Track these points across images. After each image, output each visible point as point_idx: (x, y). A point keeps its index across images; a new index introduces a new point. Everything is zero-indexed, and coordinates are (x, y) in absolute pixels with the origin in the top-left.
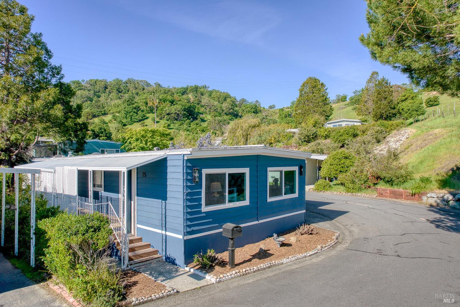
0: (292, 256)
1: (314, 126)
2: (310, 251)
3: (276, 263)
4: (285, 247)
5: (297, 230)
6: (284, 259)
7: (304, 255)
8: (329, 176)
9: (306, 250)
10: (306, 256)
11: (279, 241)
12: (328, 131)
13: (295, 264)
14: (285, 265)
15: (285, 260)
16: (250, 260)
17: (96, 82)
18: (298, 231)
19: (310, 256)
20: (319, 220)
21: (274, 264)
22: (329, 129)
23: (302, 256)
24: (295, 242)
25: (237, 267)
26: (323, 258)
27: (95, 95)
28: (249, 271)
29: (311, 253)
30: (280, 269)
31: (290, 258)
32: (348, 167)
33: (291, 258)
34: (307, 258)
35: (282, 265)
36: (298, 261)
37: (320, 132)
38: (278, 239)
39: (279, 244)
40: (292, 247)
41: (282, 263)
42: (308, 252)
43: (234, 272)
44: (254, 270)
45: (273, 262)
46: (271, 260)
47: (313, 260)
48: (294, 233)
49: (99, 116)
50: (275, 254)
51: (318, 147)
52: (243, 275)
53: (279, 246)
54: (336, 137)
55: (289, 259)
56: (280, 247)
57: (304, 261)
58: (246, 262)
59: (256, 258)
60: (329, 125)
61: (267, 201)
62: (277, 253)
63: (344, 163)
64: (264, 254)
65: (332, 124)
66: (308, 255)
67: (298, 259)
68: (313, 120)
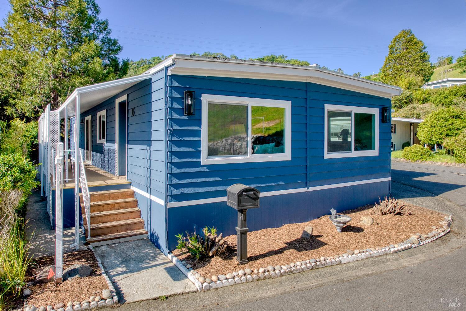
0: (361, 250)
1: (408, 88)
2: (396, 242)
3: (328, 261)
4: (351, 234)
5: (374, 207)
6: (344, 255)
7: (383, 250)
8: (430, 142)
9: (389, 241)
10: (389, 252)
11: (339, 222)
12: (427, 93)
13: (365, 265)
14: (344, 266)
15: (345, 258)
16: (280, 251)
18: (377, 209)
19: (395, 252)
20: (415, 194)
21: (323, 262)
22: (429, 91)
23: (380, 251)
24: (369, 225)
25: (251, 263)
26: (423, 258)
28: (272, 273)
29: (398, 247)
30: (334, 274)
31: (356, 254)
32: (458, 129)
33: (359, 255)
34: (389, 257)
35: (339, 266)
36: (370, 260)
37: (417, 94)
38: (338, 219)
39: (340, 226)
40: (362, 233)
41: (340, 263)
42: (392, 246)
43: (241, 272)
44: (282, 271)
45: (322, 258)
46: (320, 255)
47: (402, 260)
48: (370, 210)
50: (329, 243)
51: (413, 112)
52: (259, 279)
53: (339, 231)
54: (438, 100)
55: (354, 255)
56: (342, 231)
57: (383, 262)
58: (272, 255)
59: (292, 248)
60: (428, 87)
61: (323, 157)
62: (332, 243)
63: (452, 124)
64: (309, 241)
65: (433, 86)
66: (392, 250)
67: (372, 257)
68: (407, 80)
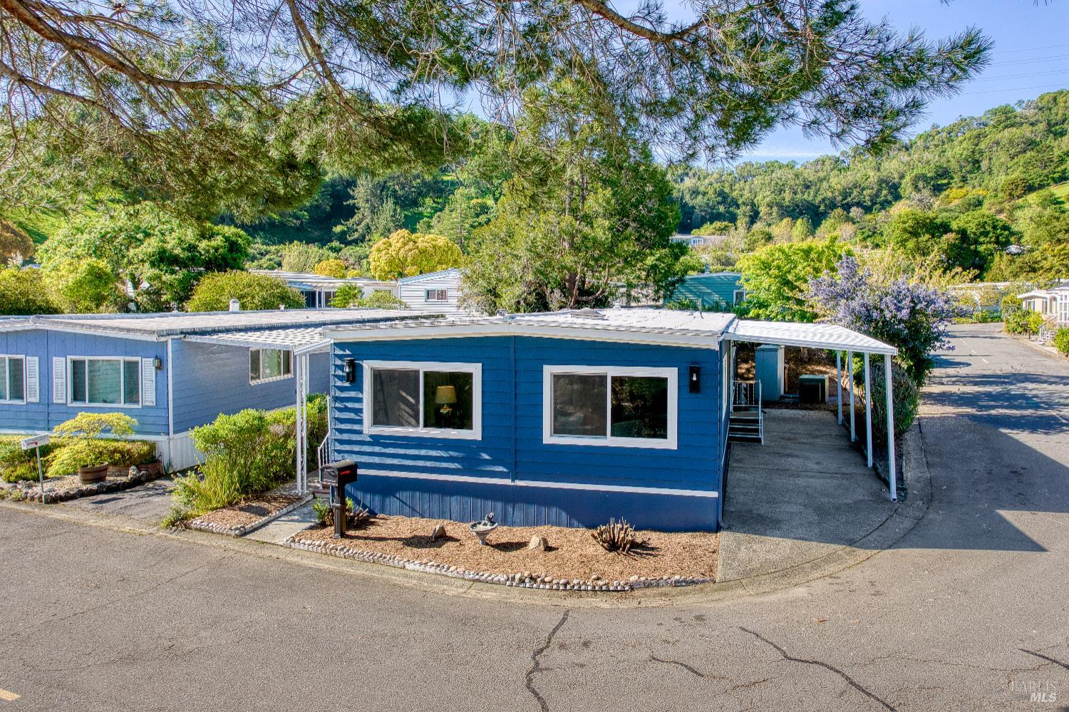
17: (1055, 99)
27: (1051, 132)
49: (1041, 187)
53: (480, 542)
61: (541, 440)
